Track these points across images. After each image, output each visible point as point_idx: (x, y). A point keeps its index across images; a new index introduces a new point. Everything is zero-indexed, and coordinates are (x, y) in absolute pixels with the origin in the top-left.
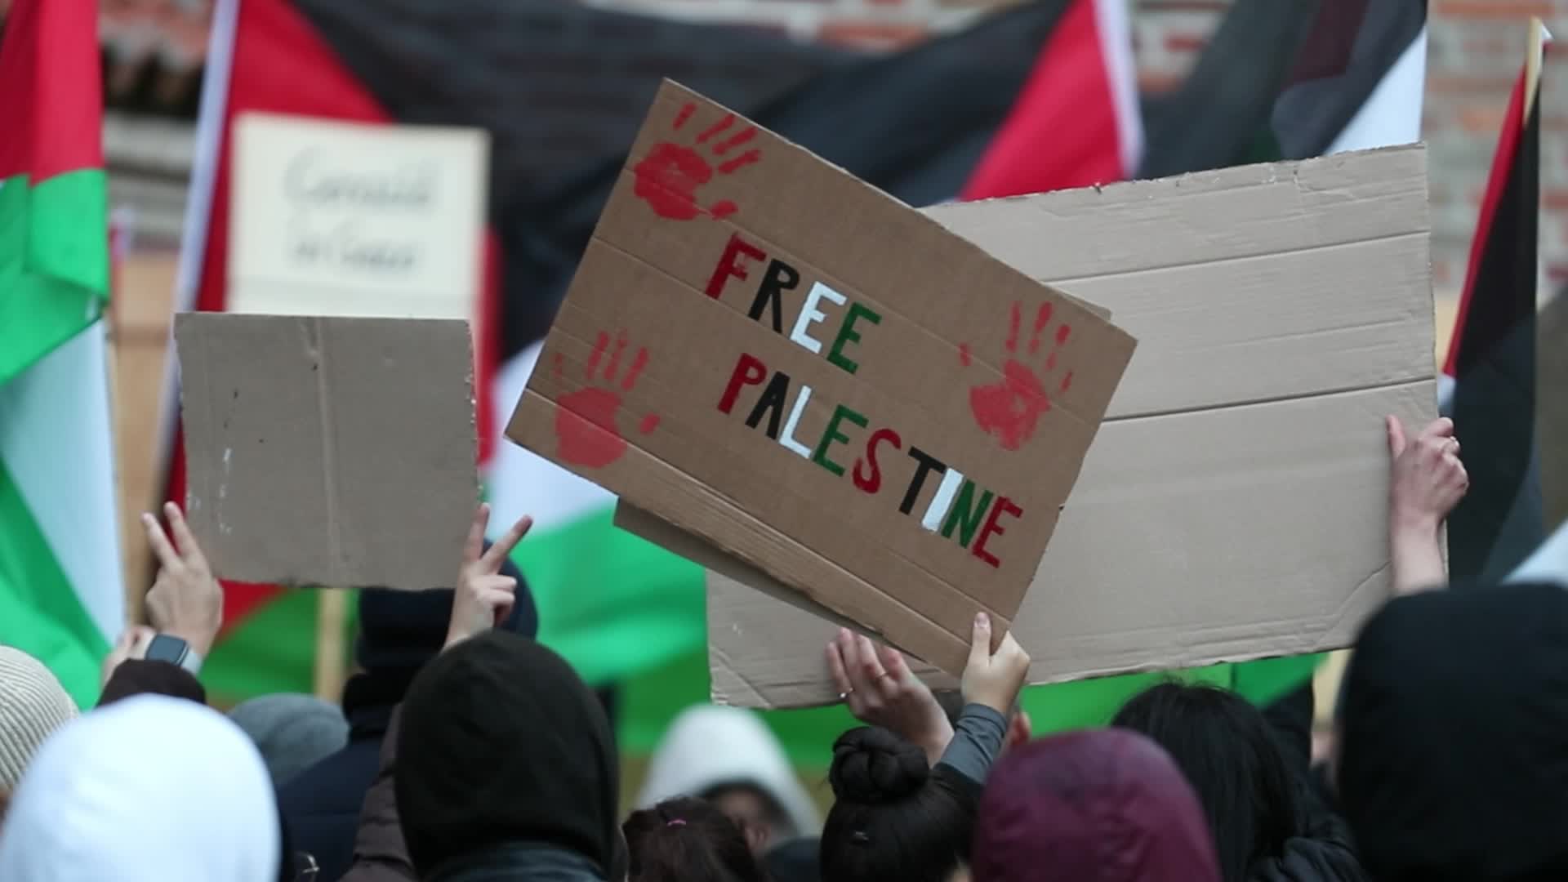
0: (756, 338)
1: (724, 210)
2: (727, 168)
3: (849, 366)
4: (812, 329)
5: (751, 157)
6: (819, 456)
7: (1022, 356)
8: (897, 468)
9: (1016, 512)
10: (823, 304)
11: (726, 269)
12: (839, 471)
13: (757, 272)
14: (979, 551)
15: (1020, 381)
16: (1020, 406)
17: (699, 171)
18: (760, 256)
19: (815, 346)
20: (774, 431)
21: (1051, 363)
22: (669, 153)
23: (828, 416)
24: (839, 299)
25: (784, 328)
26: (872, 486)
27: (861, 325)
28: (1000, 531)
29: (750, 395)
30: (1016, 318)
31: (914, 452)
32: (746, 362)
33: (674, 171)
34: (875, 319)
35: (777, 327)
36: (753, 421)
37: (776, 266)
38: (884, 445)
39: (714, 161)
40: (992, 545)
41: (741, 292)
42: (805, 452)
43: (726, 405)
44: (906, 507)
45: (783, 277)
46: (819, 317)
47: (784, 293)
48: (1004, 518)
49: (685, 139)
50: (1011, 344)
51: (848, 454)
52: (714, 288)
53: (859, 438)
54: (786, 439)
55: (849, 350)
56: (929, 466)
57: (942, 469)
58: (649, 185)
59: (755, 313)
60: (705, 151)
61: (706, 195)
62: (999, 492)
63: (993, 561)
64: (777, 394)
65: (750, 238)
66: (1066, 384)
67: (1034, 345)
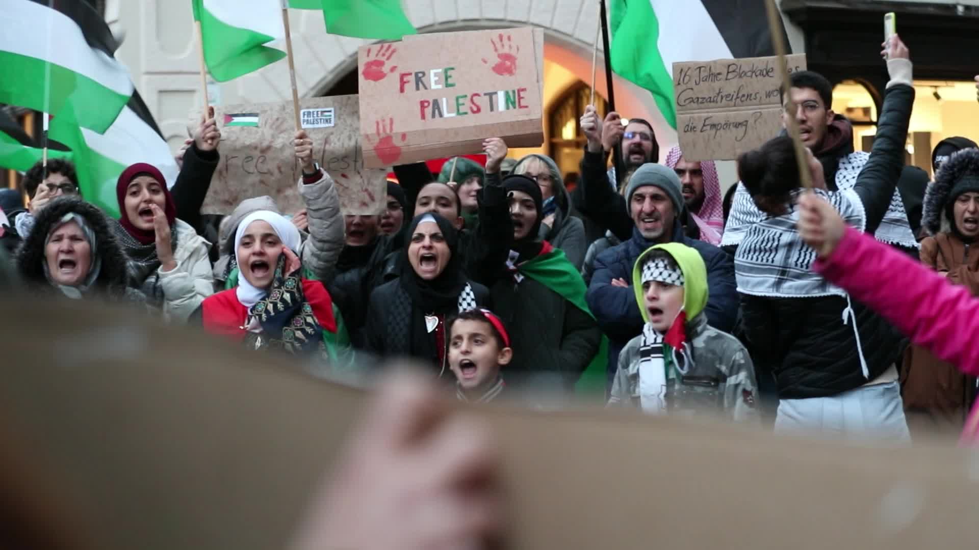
0: (422, 95)
1: (393, 69)
2: (388, 58)
3: (452, 85)
4: (436, 83)
5: (394, 51)
6: (458, 113)
7: (501, 51)
8: (483, 102)
9: (524, 90)
10: (436, 75)
11: (403, 83)
12: (466, 113)
13: (412, 78)
14: (520, 107)
15: (507, 57)
16: (508, 63)
17: (380, 64)
18: (410, 74)
19: (440, 87)
20: (441, 115)
21: (510, 47)
22: (369, 65)
23: (454, 102)
24: (440, 70)
25: (427, 86)
26: (479, 110)
27: (449, 73)
28: (522, 98)
29: (428, 111)
30: (493, 42)
31: (485, 94)
32: (422, 103)
33: (374, 68)
34: (453, 69)
35: (426, 88)
36: (433, 116)
37: (416, 74)
38: (475, 98)
39: (384, 59)
40: (523, 103)
41: (410, 87)
42: (453, 115)
43: (423, 116)
44: (492, 109)
45: (420, 75)
46: (437, 78)
47: (423, 79)
48: (522, 94)
49: (372, 57)
50: (496, 50)
51: (466, 106)
52: (402, 90)
53: (467, 102)
54: (446, 114)
55: (450, 81)
56: (491, 95)
57: (496, 93)
58: (367, 75)
59: (418, 88)
60: (380, 58)
61: (386, 69)
62: (516, 89)
63: (526, 107)
64: (436, 104)
65: (403, 72)
66: (518, 49)
67: (503, 46)
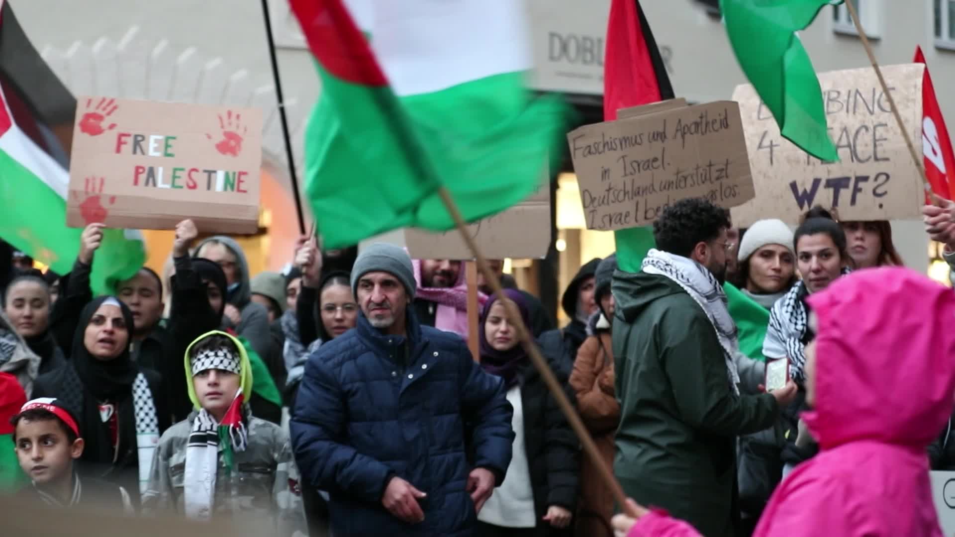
0: (139, 160)
1: (112, 126)
2: (109, 114)
3: (171, 155)
4: (156, 150)
5: (115, 108)
6: (173, 186)
7: (229, 129)
8: (201, 179)
9: (245, 173)
10: (156, 141)
11: (120, 143)
12: (181, 187)
13: (130, 141)
14: (239, 190)
15: (231, 136)
16: (233, 143)
17: (100, 118)
18: (129, 135)
19: (158, 154)
20: (155, 185)
21: (238, 127)
22: (88, 116)
23: (171, 173)
24: (160, 137)
25: (145, 151)
26: (194, 187)
27: (170, 142)
28: (242, 182)
29: (143, 177)
30: (221, 118)
31: (205, 171)
32: (138, 168)
33: (92, 121)
34: (174, 138)
35: (143, 153)
36: (147, 183)
37: (136, 136)
38: (194, 174)
39: (103, 113)
40: (243, 187)
41: (127, 148)
42: (168, 186)
43: (136, 182)
44: (209, 187)
45: (139, 138)
46: (156, 145)
47: (142, 143)
48: (243, 178)
49: (91, 110)
50: (222, 127)
51: (183, 180)
52: (118, 150)
53: (184, 175)
54: (160, 184)
55: (170, 151)
56: (210, 173)
57: (215, 172)
58: (85, 128)
59: (135, 152)
60: (100, 112)
61: (104, 124)
62: (237, 171)
63: (245, 191)
64: (151, 173)
65: (123, 131)
66: (245, 130)
67: (230, 124)
